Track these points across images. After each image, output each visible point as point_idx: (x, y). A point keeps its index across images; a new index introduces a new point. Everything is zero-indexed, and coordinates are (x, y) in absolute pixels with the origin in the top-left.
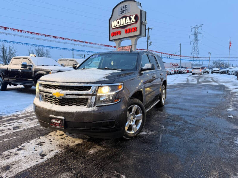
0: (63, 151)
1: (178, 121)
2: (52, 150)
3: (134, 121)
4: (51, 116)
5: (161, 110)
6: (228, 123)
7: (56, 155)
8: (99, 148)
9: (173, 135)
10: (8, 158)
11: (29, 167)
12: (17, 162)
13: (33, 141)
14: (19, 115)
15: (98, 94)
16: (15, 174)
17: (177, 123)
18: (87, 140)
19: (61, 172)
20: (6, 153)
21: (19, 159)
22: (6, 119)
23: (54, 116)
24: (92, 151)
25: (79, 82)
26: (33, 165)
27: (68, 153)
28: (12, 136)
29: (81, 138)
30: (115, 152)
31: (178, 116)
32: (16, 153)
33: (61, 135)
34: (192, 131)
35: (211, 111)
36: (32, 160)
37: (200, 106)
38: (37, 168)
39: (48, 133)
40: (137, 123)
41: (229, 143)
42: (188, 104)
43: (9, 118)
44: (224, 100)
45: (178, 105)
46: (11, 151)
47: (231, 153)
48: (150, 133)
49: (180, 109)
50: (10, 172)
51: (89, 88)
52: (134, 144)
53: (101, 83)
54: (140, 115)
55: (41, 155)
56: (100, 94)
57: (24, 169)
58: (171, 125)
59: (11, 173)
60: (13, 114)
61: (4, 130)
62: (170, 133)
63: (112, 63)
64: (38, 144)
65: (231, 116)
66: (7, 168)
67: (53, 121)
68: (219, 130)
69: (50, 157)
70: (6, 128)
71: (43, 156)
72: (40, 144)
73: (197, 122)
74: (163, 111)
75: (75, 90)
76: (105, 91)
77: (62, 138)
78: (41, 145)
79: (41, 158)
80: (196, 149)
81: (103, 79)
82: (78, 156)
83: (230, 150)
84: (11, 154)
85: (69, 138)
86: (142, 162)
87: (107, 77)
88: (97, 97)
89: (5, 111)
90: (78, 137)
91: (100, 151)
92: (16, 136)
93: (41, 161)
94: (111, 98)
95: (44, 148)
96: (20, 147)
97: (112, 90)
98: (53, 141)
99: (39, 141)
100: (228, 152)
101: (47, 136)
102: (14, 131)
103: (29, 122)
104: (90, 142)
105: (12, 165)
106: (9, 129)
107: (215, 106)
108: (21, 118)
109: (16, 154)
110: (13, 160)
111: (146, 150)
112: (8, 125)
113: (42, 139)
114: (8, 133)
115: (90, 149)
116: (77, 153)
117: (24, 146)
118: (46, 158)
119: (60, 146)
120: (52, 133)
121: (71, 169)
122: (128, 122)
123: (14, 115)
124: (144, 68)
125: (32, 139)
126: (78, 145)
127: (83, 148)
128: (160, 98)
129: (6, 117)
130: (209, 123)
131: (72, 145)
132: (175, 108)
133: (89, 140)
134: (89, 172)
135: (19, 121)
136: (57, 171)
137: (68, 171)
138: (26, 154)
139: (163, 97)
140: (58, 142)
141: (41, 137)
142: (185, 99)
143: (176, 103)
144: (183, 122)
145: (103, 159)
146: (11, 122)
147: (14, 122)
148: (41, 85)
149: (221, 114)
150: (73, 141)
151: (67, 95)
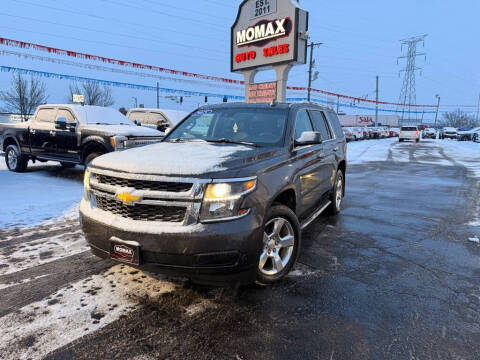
0: (137, 308)
1: (366, 248)
2: (115, 306)
3: (278, 250)
4: (113, 238)
5: (333, 223)
6: (468, 254)
7: (122, 317)
8: (206, 303)
9: (354, 279)
10: (31, 321)
11: (70, 340)
12: (49, 330)
13: (78, 285)
14: (51, 226)
15: (206, 200)
16: (44, 354)
17: (364, 252)
18: (183, 284)
19: (132, 353)
20: (26, 309)
21: (53, 322)
22: (25, 235)
23: (120, 240)
24: (192, 310)
25: (169, 173)
26: (79, 336)
27: (146, 314)
28: (39, 273)
29: (172, 281)
30: (237, 314)
31: (367, 235)
32: (46, 310)
33: (132, 273)
34: (393, 269)
35: (436, 226)
36: (77, 325)
37: (413, 215)
38: (85, 342)
39: (107, 269)
40: (282, 253)
41: (467, 300)
42: (388, 209)
43: (31, 233)
44: (462, 201)
45: (367, 211)
46: (36, 304)
47: (472, 321)
48: (309, 273)
49: (372, 220)
50: (35, 350)
51: (188, 186)
52: (276, 297)
53: (211, 177)
54: (289, 237)
55: (93, 316)
56: (211, 200)
57: (61, 346)
58: (353, 256)
59: (37, 353)
60: (40, 224)
61: (23, 260)
62: (347, 275)
63: (235, 128)
64: (88, 292)
65: (476, 239)
66: (29, 341)
67: (118, 249)
68: (449, 270)
69: (111, 321)
70: (26, 255)
71: (97, 316)
72: (93, 292)
73: (405, 251)
74: (338, 223)
75: (160, 189)
76: (220, 194)
77: (135, 280)
78: (93, 294)
79: (94, 323)
80: (399, 312)
81: (217, 169)
82: (166, 320)
83: (469, 316)
84: (38, 311)
85: (149, 279)
86: (290, 336)
87: (224, 164)
88: (205, 205)
89: (24, 217)
90: (166, 279)
91: (208, 310)
92: (46, 272)
93: (94, 328)
94: (232, 207)
95: (100, 301)
96: (53, 297)
97: (234, 191)
98: (117, 285)
99: (89, 285)
100: (464, 319)
101: (106, 274)
102: (42, 262)
103: (71, 243)
104: (189, 291)
105: (39, 335)
106: (32, 257)
107: (444, 215)
108: (54, 233)
109: (46, 313)
110: (41, 325)
111: (300, 312)
112: (31, 248)
113: (96, 280)
114: (31, 265)
115: (188, 304)
116: (163, 313)
117: (60, 295)
118: (103, 322)
119: (130, 297)
120: (115, 269)
121: (151, 348)
122: (265, 251)
123: (41, 227)
124: (299, 140)
125: (76, 279)
126: (165, 295)
127: (175, 304)
128: (332, 198)
129: (27, 231)
130: (429, 254)
131: (153, 294)
132: (361, 218)
133: (187, 286)
134: (185, 354)
135: (52, 239)
136: (124, 351)
137: (145, 351)
138: (65, 312)
139: (339, 193)
140: (127, 289)
141: (93, 276)
142: (383, 197)
143: (364, 207)
144: (375, 249)
145: (215, 328)
146: (36, 241)
147: (42, 243)
148: (94, 175)
149: (454, 234)
150: (157, 288)
151: (145, 198)
